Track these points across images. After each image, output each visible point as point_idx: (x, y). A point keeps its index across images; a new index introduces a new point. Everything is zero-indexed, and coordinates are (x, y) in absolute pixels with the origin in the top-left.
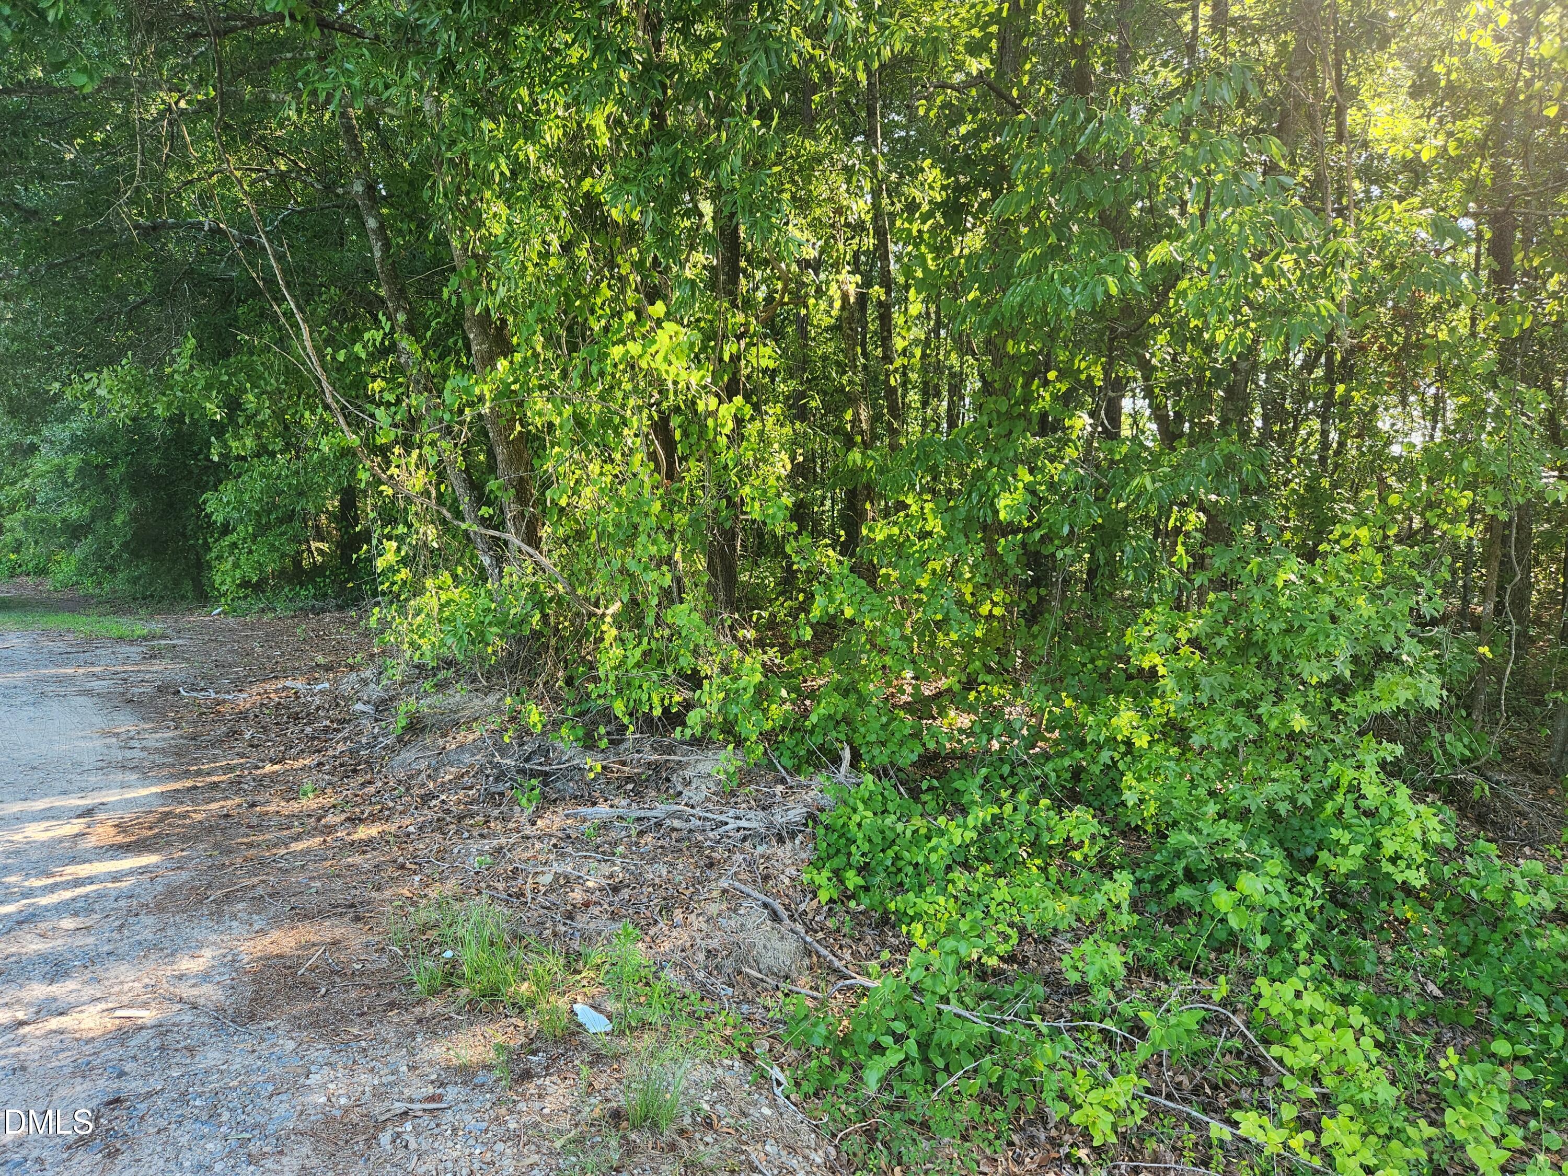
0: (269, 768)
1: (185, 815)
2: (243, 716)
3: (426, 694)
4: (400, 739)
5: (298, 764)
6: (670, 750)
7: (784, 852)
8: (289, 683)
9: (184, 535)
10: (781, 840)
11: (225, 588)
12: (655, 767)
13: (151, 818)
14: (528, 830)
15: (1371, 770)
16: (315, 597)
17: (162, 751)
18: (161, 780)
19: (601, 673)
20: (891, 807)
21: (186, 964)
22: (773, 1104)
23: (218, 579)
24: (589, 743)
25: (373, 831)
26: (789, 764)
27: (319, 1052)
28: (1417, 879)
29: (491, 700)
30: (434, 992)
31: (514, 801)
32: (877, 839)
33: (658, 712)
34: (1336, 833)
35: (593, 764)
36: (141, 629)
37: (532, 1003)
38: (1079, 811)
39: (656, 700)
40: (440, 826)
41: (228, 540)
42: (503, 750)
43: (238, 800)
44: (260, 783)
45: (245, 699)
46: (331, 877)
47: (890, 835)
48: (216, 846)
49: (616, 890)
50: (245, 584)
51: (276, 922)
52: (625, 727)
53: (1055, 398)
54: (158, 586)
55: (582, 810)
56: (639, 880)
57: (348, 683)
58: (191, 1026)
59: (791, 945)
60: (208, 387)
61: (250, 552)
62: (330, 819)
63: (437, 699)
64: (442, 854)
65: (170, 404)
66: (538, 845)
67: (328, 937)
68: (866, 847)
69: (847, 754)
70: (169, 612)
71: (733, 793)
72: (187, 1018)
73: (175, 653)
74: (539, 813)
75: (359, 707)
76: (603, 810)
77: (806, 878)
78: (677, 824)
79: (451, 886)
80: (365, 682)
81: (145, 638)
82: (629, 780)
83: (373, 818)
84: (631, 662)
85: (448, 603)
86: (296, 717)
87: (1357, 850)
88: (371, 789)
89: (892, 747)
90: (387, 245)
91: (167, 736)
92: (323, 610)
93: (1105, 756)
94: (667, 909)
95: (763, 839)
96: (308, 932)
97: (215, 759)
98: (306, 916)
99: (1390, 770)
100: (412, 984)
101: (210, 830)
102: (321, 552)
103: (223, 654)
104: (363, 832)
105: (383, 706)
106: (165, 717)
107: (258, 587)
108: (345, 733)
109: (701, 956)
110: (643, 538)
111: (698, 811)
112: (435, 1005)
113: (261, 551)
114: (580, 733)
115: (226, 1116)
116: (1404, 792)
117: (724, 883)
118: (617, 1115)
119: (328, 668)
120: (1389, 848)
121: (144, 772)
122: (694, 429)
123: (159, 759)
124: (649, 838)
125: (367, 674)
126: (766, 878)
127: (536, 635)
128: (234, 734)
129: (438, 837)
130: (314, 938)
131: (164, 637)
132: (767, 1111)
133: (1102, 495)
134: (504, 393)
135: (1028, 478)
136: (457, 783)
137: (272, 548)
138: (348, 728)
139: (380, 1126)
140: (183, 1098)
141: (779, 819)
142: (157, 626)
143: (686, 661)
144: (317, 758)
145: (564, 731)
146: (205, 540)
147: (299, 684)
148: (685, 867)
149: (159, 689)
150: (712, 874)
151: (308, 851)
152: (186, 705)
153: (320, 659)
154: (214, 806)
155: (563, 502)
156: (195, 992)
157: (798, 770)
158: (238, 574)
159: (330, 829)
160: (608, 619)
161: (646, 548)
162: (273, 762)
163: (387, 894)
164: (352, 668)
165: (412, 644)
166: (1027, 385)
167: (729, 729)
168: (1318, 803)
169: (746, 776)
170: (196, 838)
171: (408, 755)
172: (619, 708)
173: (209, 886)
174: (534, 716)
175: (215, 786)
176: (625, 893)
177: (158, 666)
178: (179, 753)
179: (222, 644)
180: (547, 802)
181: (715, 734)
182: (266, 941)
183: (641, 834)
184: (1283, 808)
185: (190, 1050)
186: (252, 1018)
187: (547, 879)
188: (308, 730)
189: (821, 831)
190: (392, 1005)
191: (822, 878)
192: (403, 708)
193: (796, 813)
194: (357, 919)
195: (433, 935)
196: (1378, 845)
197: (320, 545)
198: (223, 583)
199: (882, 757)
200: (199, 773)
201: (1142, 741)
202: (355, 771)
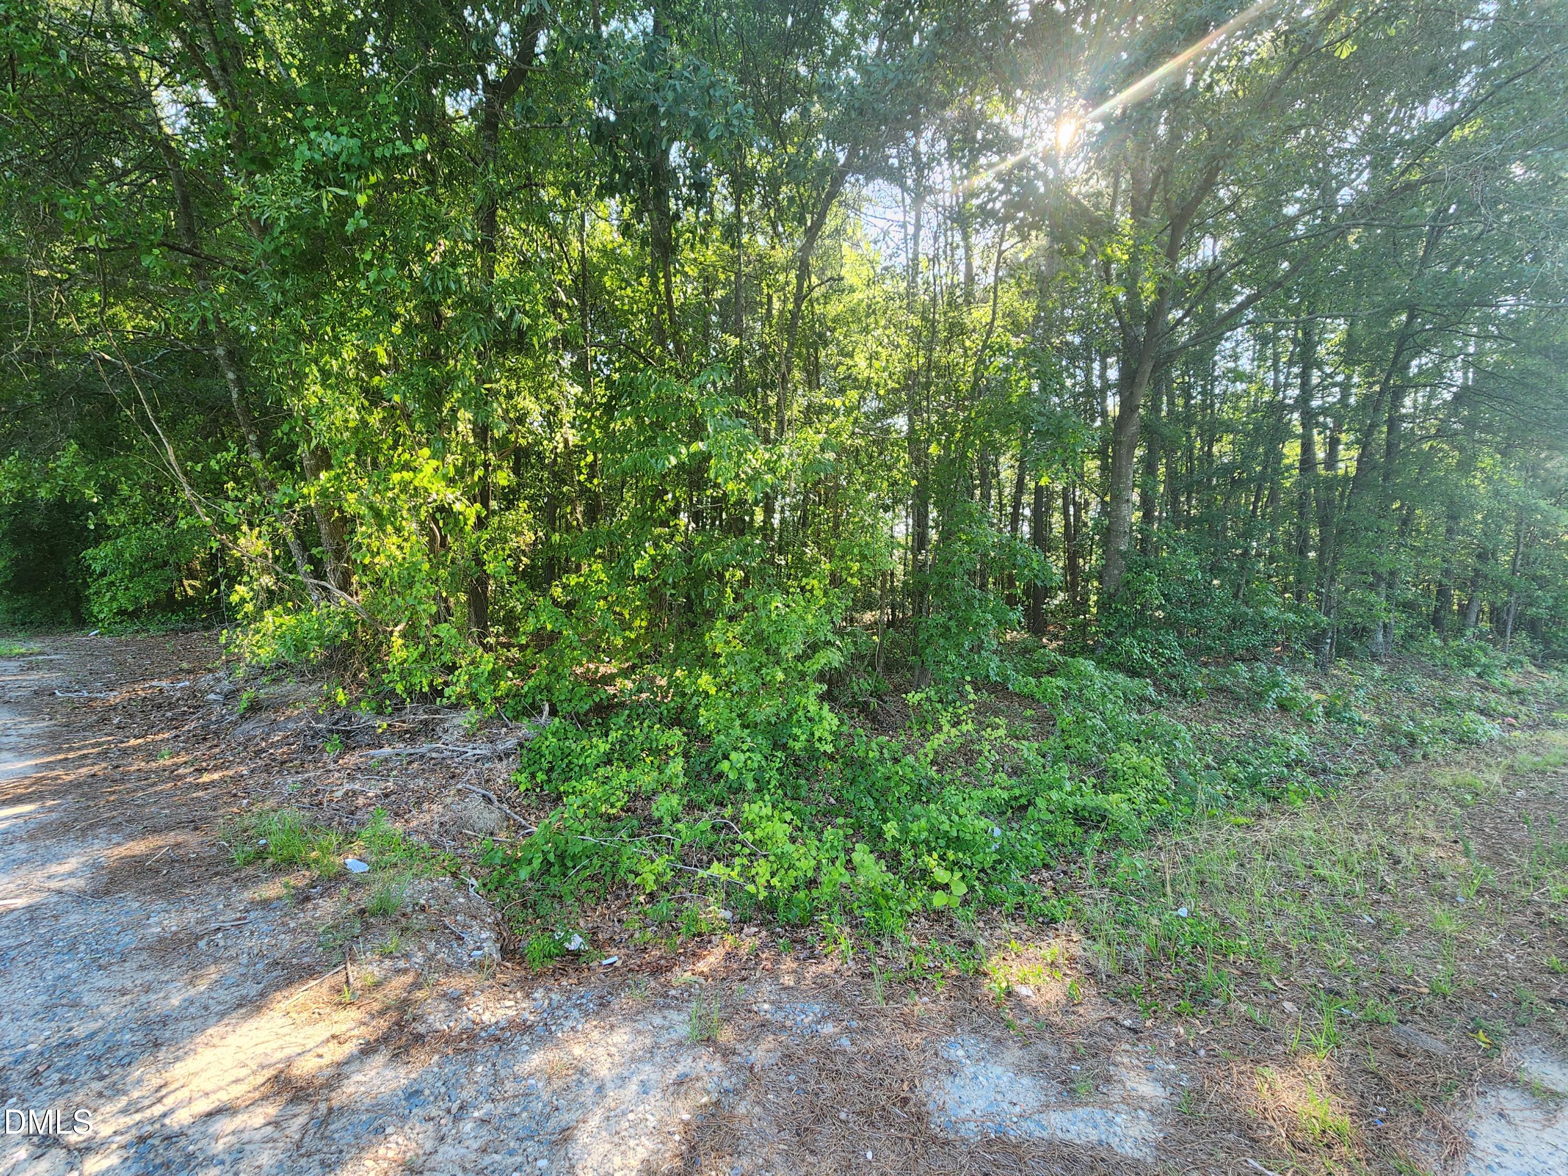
0: (133, 742)
1: (57, 778)
2: (114, 708)
3: (264, 686)
4: (242, 716)
5: (160, 737)
6: (437, 712)
7: (501, 766)
8: (155, 683)
9: (64, 576)
10: (501, 759)
11: (102, 616)
12: (425, 723)
13: (27, 782)
14: (331, 766)
15: (812, 699)
16: (184, 621)
17: (38, 736)
18: (35, 756)
19: (390, 667)
20: (569, 735)
21: (54, 869)
22: (467, 896)
23: (96, 609)
24: (380, 711)
25: (216, 776)
26: (510, 715)
27: (160, 904)
28: (829, 749)
29: (314, 687)
30: (248, 863)
31: (323, 750)
32: (558, 753)
33: (426, 689)
34: (795, 730)
35: (382, 724)
36: (18, 649)
37: (316, 861)
38: (676, 730)
39: (425, 683)
40: (267, 769)
41: (105, 580)
42: (318, 719)
43: (104, 765)
44: (125, 752)
45: (114, 697)
46: (177, 807)
47: (567, 751)
48: (83, 795)
49: (387, 796)
50: (122, 612)
51: (131, 837)
52: (404, 701)
53: (668, 510)
54: (37, 615)
55: (372, 752)
56: (404, 789)
57: (206, 680)
58: (57, 903)
59: (496, 815)
60: (87, 478)
61: (127, 589)
62: (181, 771)
63: (274, 689)
64: (265, 786)
65: (52, 491)
66: (337, 775)
67: (172, 841)
68: (550, 758)
69: (547, 708)
70: (47, 634)
71: (474, 735)
72: (55, 899)
73: (51, 666)
74: (341, 756)
75: (212, 696)
76: (387, 750)
77: (513, 778)
78: (434, 755)
79: (271, 803)
80: (219, 680)
81: (23, 655)
82: (407, 732)
83: (216, 768)
84: (411, 660)
85: (281, 625)
86: (160, 706)
87: (803, 738)
88: (217, 750)
89: (574, 702)
90: (242, 391)
91: (42, 725)
92: (191, 630)
93: (695, 700)
94: (418, 804)
95: (489, 759)
96: (154, 841)
97: (85, 738)
98: (156, 830)
99: (822, 698)
100: (233, 860)
101: (79, 785)
102: (193, 587)
103: (97, 665)
104: (206, 778)
105: (231, 696)
106: (40, 712)
107: (134, 615)
108: (199, 715)
109: (436, 826)
110: (418, 585)
111: (450, 747)
112: (250, 870)
113: (137, 587)
114: (374, 705)
115: (83, 947)
116: (826, 707)
117: (460, 786)
118: (363, 912)
119: (189, 672)
120: (817, 735)
121: (20, 752)
122: (452, 520)
123: (33, 742)
124: (415, 765)
125: (221, 674)
126: (488, 781)
127: (347, 645)
128: (104, 720)
129: (265, 775)
130: (160, 843)
131: (40, 654)
132: (462, 900)
133: (689, 561)
134: (323, 493)
135: (652, 552)
136: (285, 741)
137: (147, 586)
138: (202, 711)
139: (199, 938)
140: (49, 943)
141: (500, 747)
142: (35, 646)
143: (447, 658)
144: (174, 733)
145: (363, 704)
146: (84, 580)
147: (165, 684)
148: (436, 779)
149: (35, 692)
150: (452, 782)
151: (162, 792)
152: (61, 703)
153: (185, 665)
154: (83, 771)
155: (366, 561)
156: (62, 884)
157: (516, 718)
158: (115, 605)
159: (181, 777)
160: (396, 634)
161: (419, 590)
162: (136, 737)
163: (221, 812)
164: (210, 671)
165: (252, 652)
166: (653, 502)
167: (474, 697)
168: (790, 715)
169: (484, 724)
170: (66, 792)
171: (246, 727)
172: (399, 688)
173: (76, 820)
174: (341, 697)
175: (85, 756)
176: (393, 797)
177: (34, 676)
178: (53, 736)
179: (97, 657)
180: (348, 749)
181: (466, 701)
182: (121, 849)
183: (410, 763)
184: (773, 720)
185: (56, 917)
186: (107, 893)
187: (339, 794)
188: (169, 714)
189: (525, 752)
190: (216, 874)
191: (522, 778)
192: (245, 696)
193: (511, 743)
194: (196, 829)
195: (251, 833)
196: (813, 734)
197: (192, 582)
198: (101, 612)
199: (566, 708)
200: (70, 749)
201: (713, 691)
202: (205, 739)
